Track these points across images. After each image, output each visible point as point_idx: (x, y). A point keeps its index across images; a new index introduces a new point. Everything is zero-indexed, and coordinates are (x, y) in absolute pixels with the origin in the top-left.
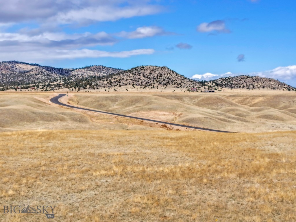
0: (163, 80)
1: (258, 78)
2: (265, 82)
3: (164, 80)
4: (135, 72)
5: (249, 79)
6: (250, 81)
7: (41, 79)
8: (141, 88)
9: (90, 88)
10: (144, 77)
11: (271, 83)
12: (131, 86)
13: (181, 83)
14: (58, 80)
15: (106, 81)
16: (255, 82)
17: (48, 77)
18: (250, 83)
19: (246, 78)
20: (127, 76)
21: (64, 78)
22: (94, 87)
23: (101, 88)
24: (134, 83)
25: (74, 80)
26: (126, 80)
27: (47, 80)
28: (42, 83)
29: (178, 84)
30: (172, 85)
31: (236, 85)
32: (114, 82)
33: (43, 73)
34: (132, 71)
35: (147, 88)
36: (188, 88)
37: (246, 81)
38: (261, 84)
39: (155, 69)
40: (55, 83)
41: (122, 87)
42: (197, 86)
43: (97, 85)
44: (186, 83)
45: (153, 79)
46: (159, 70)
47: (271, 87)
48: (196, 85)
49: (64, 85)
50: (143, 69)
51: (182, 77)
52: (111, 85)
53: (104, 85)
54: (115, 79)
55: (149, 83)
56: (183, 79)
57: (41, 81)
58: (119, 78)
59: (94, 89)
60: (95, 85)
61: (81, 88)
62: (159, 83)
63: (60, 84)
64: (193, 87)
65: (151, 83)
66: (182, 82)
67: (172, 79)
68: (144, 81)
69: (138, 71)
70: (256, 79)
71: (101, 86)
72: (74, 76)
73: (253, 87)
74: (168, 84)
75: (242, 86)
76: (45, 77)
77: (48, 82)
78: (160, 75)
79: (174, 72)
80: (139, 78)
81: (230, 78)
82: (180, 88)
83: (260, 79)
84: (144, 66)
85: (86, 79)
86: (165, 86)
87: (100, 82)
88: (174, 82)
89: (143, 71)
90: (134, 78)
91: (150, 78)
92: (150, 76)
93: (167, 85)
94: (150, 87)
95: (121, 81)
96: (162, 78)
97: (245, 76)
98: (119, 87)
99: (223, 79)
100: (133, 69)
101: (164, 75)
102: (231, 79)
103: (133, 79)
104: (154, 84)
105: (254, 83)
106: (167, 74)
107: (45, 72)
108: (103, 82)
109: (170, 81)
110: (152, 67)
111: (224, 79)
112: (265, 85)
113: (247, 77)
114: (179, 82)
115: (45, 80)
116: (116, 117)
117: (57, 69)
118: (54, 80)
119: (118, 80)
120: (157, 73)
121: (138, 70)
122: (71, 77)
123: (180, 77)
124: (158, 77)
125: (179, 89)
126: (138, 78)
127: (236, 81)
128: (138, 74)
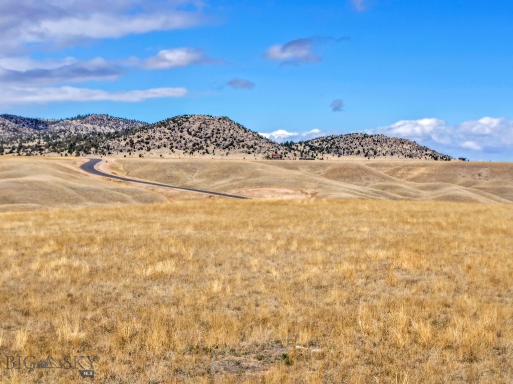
0: (222, 139)
1: (383, 137)
2: (394, 145)
3: (225, 140)
4: (174, 126)
5: (366, 139)
6: (369, 143)
7: (3, 137)
8: (186, 154)
9: (96, 152)
10: (190, 135)
11: (405, 146)
12: (167, 149)
13: (254, 145)
14: (34, 139)
15: (123, 141)
16: (376, 144)
17: (16, 133)
18: (369, 147)
19: (363, 138)
20: (160, 132)
21: (45, 136)
22: (103, 151)
23: (115, 152)
24: (172, 144)
25: (63, 139)
26: (158, 139)
27: (15, 139)
28: (7, 143)
29: (249, 148)
30: (239, 148)
31: (346, 150)
32: (138, 142)
33: (6, 127)
34: (168, 124)
35: (196, 153)
36: (266, 154)
37: (362, 143)
38: (387, 149)
39: (207, 121)
40: (31, 144)
41: (152, 151)
42: (281, 151)
43: (108, 148)
44: (264, 145)
45: (205, 138)
46: (215, 122)
47: (405, 153)
48: (279, 149)
49: (47, 147)
50: (187, 121)
51: (255, 135)
52: (133, 148)
53: (120, 148)
54: (139, 137)
55: (198, 144)
56: (256, 139)
57: (6, 141)
58: (146, 137)
59: (104, 154)
60: (105, 147)
61: (80, 152)
62: (216, 145)
63: (41, 146)
64: (274, 153)
65: (202, 144)
66: (255, 143)
67: (239, 138)
68: (190, 141)
69: (178, 124)
70: (379, 140)
71: (116, 148)
72: (63, 133)
73: (375, 153)
74: (232, 146)
75: (356, 151)
76: (11, 133)
77: (17, 142)
78: (217, 131)
79: (241, 127)
80: (181, 137)
81: (335, 138)
82: (253, 153)
83: (386, 140)
84: (188, 116)
85: (85, 138)
86: (227, 150)
87: (113, 142)
88: (241, 144)
89: (187, 124)
90: (172, 136)
91: (200, 136)
92: (200, 133)
93: (229, 149)
94: (201, 151)
95: (149, 140)
96: (220, 136)
97: (359, 135)
98: (148, 151)
99: (322, 139)
100: (168, 120)
101: (224, 131)
102: (336, 140)
103: (171, 138)
104: (207, 146)
105: (375, 146)
106: (230, 130)
107: (9, 125)
108: (118, 142)
109: (235, 141)
110: (203, 118)
111: (324, 140)
112: (395, 150)
113: (363, 136)
114: (251, 143)
115: (12, 139)
116: (210, 197)
117: (28, 119)
118: (29, 139)
119: (144, 139)
120: (212, 127)
121: (177, 122)
122: (58, 134)
123: (251, 135)
124: (213, 135)
125: (252, 155)
126: (179, 136)
127: (346, 144)
128: (179, 128)
